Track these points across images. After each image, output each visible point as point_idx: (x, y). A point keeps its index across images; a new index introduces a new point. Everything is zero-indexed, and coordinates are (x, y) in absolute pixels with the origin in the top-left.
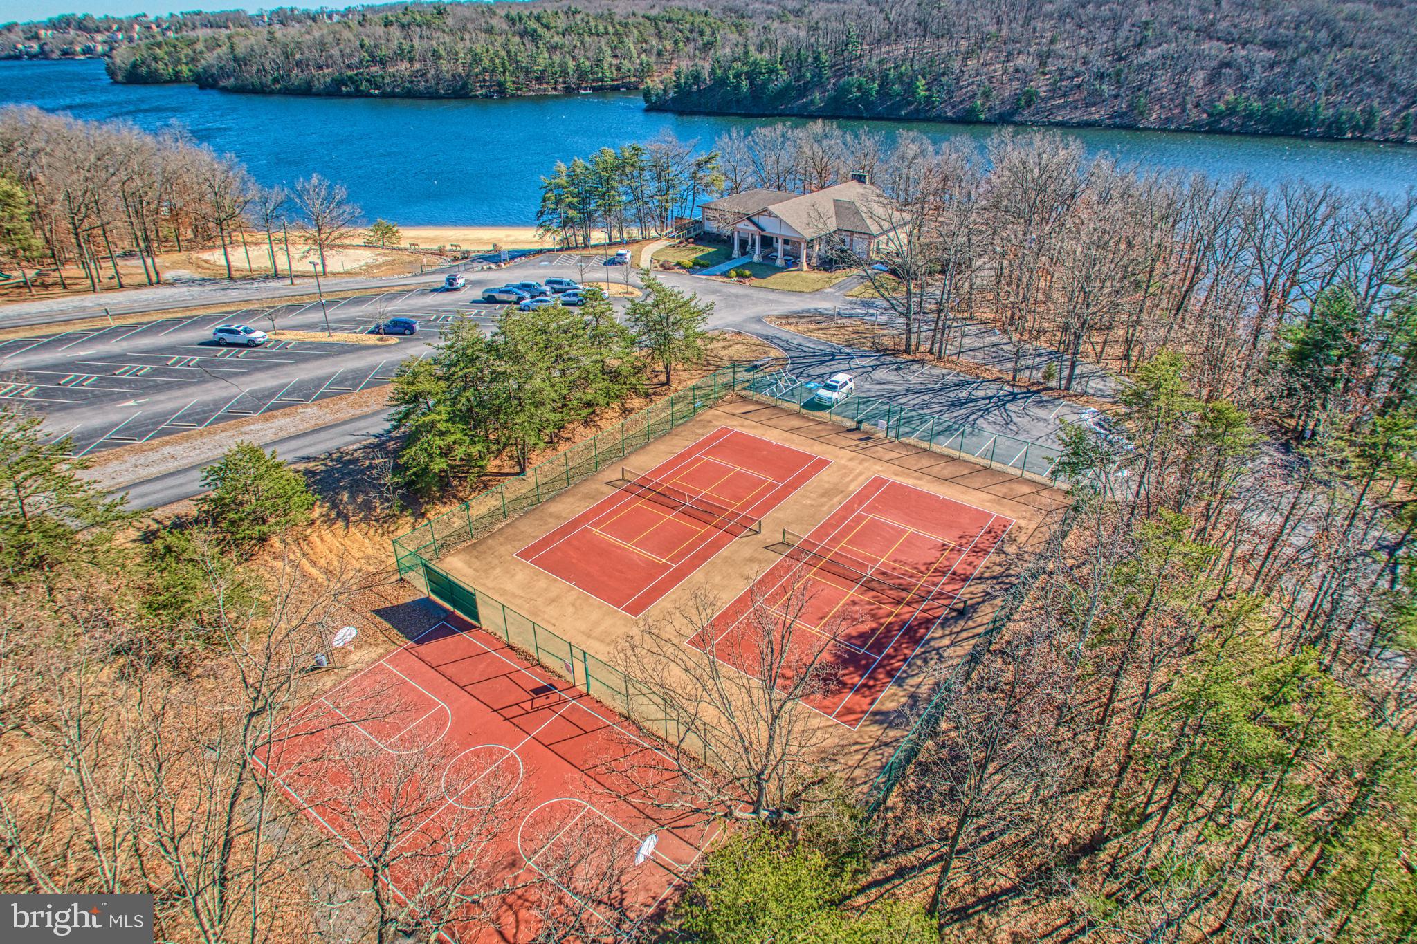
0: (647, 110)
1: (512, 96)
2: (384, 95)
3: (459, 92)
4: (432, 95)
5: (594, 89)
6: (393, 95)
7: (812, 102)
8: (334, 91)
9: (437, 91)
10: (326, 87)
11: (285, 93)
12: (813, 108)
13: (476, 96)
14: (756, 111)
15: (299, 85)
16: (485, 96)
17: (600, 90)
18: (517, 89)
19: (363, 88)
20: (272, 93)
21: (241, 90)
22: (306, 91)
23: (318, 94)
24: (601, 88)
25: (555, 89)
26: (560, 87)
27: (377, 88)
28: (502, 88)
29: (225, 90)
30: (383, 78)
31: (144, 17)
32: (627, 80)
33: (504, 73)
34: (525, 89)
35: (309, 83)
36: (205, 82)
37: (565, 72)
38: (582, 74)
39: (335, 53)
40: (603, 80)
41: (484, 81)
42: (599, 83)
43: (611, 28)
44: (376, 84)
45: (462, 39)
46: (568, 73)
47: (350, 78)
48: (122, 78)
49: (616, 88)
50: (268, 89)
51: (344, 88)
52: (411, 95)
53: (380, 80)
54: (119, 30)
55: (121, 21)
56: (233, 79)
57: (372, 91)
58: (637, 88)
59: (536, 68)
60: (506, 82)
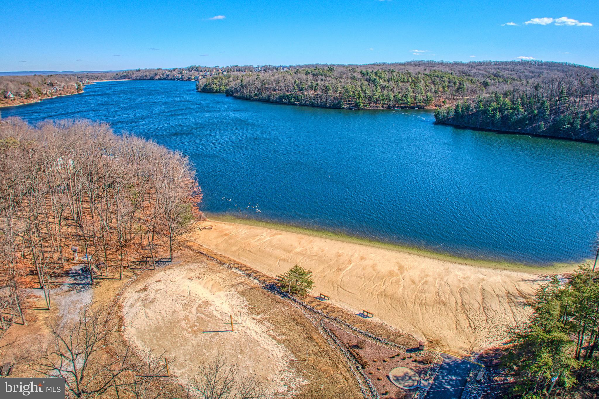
0: (436, 123)
1: (362, 109)
2: (301, 105)
3: (336, 106)
4: (323, 106)
5: (402, 108)
6: (305, 105)
7: (539, 127)
8: (279, 102)
9: (325, 105)
10: (276, 99)
11: (258, 101)
12: (540, 131)
13: (344, 108)
14: (503, 129)
15: (265, 98)
16: (348, 109)
17: (405, 108)
18: (365, 106)
19: (292, 101)
20: (253, 100)
21: (241, 98)
22: (267, 101)
23: (272, 102)
24: (405, 107)
25: (383, 107)
26: (385, 105)
27: (299, 101)
28: (357, 105)
29: (235, 98)
30: (302, 97)
31: (218, 67)
32: (419, 104)
33: (359, 98)
34: (368, 106)
35: (269, 97)
36: (229, 93)
37: (388, 99)
38: (396, 100)
39: (283, 85)
40: (406, 104)
41: (349, 101)
42: (405, 105)
43: (410, 80)
44: (298, 100)
45: (340, 82)
46: (390, 100)
47: (287, 96)
48: (200, 90)
49: (413, 108)
50: (252, 99)
51: (284, 101)
52: (313, 105)
53: (300, 98)
54: (208, 71)
55: (210, 68)
56: (239, 93)
57: (296, 103)
58: (423, 108)
59: (374, 97)
60: (359, 102)
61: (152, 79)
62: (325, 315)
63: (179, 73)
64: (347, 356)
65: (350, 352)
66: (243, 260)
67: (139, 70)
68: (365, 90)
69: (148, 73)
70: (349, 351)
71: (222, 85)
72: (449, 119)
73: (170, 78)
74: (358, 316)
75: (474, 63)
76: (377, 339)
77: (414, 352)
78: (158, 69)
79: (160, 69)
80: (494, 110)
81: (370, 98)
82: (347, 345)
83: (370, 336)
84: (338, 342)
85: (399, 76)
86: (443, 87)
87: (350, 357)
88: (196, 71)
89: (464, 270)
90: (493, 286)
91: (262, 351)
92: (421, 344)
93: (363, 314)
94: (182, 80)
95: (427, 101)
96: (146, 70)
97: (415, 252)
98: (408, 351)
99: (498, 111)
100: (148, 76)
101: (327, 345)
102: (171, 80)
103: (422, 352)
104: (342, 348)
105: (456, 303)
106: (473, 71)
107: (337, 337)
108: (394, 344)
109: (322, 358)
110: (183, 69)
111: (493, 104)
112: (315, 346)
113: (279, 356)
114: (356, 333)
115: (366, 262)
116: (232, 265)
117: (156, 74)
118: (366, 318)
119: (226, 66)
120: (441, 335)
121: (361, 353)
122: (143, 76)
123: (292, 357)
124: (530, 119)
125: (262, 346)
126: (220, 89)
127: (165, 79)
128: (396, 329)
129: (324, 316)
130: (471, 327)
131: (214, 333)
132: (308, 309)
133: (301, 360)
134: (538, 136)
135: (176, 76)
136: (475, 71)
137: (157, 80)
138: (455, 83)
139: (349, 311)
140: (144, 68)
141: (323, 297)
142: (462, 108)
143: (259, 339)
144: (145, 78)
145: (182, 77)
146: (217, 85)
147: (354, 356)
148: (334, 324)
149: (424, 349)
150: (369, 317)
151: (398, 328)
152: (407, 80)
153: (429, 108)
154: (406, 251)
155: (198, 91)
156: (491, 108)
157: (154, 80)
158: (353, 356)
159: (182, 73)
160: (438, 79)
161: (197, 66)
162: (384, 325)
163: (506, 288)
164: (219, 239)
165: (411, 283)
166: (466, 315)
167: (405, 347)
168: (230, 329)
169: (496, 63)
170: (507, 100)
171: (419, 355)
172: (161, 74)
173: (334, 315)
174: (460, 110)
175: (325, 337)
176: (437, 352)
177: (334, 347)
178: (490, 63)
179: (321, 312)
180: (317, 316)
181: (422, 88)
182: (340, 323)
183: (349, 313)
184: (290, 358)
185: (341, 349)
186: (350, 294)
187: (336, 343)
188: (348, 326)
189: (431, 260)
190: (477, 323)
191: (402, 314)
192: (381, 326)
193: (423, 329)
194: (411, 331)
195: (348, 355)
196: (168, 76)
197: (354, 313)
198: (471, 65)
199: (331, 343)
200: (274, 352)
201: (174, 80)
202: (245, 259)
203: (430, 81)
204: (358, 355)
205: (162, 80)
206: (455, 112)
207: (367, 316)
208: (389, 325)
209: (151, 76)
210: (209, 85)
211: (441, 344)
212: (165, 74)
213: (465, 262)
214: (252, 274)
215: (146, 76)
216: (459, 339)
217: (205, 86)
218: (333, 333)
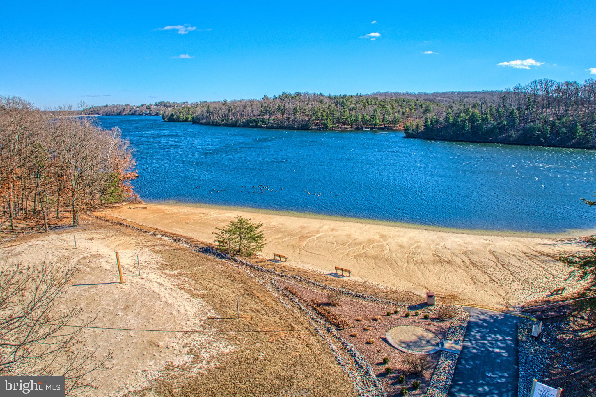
1: (330, 130)
2: (268, 128)
3: (305, 127)
4: (291, 128)
5: (371, 129)
6: (272, 127)
7: (510, 136)
8: (247, 125)
9: (293, 126)
10: (243, 124)
11: (225, 126)
12: (511, 139)
13: (312, 129)
15: (232, 123)
16: (317, 129)
18: (333, 127)
19: (259, 124)
20: (220, 125)
21: (207, 124)
22: (235, 125)
23: (239, 126)
24: (374, 128)
25: (351, 128)
26: (354, 127)
28: (325, 126)
29: (202, 124)
30: (269, 120)
31: (187, 102)
32: (387, 125)
33: (327, 119)
34: (336, 127)
35: (236, 122)
36: (195, 121)
37: (357, 120)
38: (365, 122)
39: (250, 109)
40: (375, 125)
41: (317, 123)
42: (373, 126)
43: (377, 103)
44: (265, 123)
45: (308, 104)
46: (358, 121)
47: (255, 120)
48: (166, 120)
49: (382, 129)
50: (218, 124)
51: (250, 124)
52: (281, 127)
53: (268, 121)
54: (177, 107)
55: (179, 104)
56: (205, 120)
57: (263, 126)
58: (392, 129)
59: (343, 117)
60: (327, 123)
61: (119, 114)
62: (279, 273)
63: (147, 109)
64: (310, 316)
65: (316, 310)
66: (175, 230)
67: (107, 106)
68: (333, 111)
69: (115, 109)
70: (314, 309)
71: (189, 114)
72: (418, 133)
73: (138, 114)
74: (328, 276)
75: (438, 93)
76: (359, 296)
77: (420, 308)
78: (126, 105)
79: (128, 105)
80: (463, 121)
81: (338, 119)
82: (311, 303)
83: (348, 294)
84: (296, 300)
85: (367, 100)
86: (411, 109)
87: (315, 317)
88: (164, 106)
89: (462, 237)
90: (505, 249)
91: (162, 307)
92: (430, 295)
93: (336, 274)
94: (150, 115)
95: (395, 122)
96: (114, 106)
97: (399, 224)
98: (410, 308)
99: (467, 121)
100: (115, 112)
101: (279, 304)
102: (139, 115)
103: (432, 308)
104: (302, 307)
105: (463, 262)
106: (437, 99)
107: (295, 295)
108: (386, 301)
109: (266, 316)
110: (151, 105)
111: (461, 115)
112: (256, 303)
113: (189, 313)
114: (325, 291)
115: (337, 232)
116: (157, 233)
117: (124, 110)
118: (340, 277)
119: (195, 102)
120: (456, 290)
121: (334, 310)
122: (110, 112)
123: (213, 314)
124: (500, 128)
125: (164, 299)
126: (187, 118)
127: (133, 114)
128: (386, 288)
129: (278, 275)
130: (495, 281)
131: (90, 286)
132: (254, 268)
133: (229, 317)
134: (509, 143)
135: (144, 111)
136: (440, 98)
137: (124, 115)
138: (421, 106)
139: (315, 272)
140: (111, 104)
141: (278, 258)
142: (431, 121)
143: (162, 291)
144: (112, 113)
145: (150, 112)
146: (183, 115)
147: (323, 316)
148: (292, 282)
149: (435, 303)
150: (344, 277)
151: (389, 286)
152: (374, 103)
153: (397, 128)
154: (388, 224)
155: (165, 121)
156: (460, 119)
157: (121, 115)
158: (321, 315)
159: (150, 109)
160: (405, 103)
161: (166, 101)
162: (367, 283)
163: (520, 249)
164: (151, 215)
165: (398, 247)
166: (482, 271)
167: (404, 304)
168: (119, 281)
169: (459, 93)
170: (476, 111)
171: (429, 311)
172: (128, 110)
173: (291, 274)
174: (429, 123)
175: (277, 295)
176: (457, 306)
177: (289, 306)
178: (453, 93)
179: (273, 270)
180: (267, 276)
181: (390, 110)
182: (300, 281)
183: (315, 273)
184: (208, 316)
185: (300, 308)
186: (317, 256)
187: (293, 301)
188: (314, 284)
189: (420, 231)
190: (500, 277)
191: (392, 272)
192: (364, 284)
193: (426, 285)
194: (410, 288)
195: (313, 314)
196: (136, 111)
197: (322, 273)
198: (436, 94)
199: (286, 302)
200: (182, 307)
201: (142, 115)
202: (178, 230)
203: (397, 104)
204: (328, 313)
205: (129, 115)
206: (424, 126)
207: (342, 276)
208: (375, 283)
209: (119, 111)
210: (175, 114)
211: (459, 298)
212: (133, 110)
213: (461, 231)
214: (181, 239)
215: (113, 111)
216: (483, 293)
217: (172, 115)
218: (290, 291)
